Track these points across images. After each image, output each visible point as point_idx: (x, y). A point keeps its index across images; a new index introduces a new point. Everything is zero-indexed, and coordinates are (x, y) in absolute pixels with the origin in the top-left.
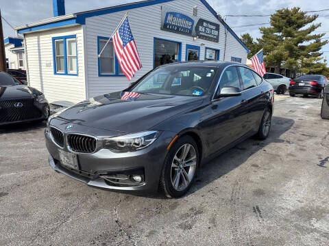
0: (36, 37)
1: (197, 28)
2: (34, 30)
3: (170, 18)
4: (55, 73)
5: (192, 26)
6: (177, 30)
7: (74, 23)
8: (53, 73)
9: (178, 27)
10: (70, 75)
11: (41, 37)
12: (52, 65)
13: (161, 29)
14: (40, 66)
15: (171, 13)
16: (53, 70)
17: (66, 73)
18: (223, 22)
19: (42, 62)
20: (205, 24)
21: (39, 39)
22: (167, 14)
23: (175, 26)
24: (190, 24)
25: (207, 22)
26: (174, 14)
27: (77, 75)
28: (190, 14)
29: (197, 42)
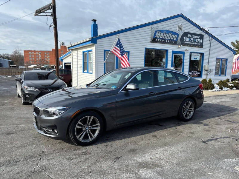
0: (76, 51)
1: (182, 39)
2: (75, 48)
3: (158, 34)
4: (83, 72)
5: (177, 38)
6: (165, 42)
7: (90, 44)
8: (82, 72)
9: (165, 40)
10: (90, 73)
11: (78, 51)
12: (82, 67)
13: (151, 42)
14: (77, 68)
15: (159, 31)
16: (82, 70)
17: (88, 72)
18: (207, 32)
19: (78, 65)
20: (189, 36)
21: (77, 52)
22: (156, 32)
23: (162, 39)
24: (176, 36)
25: (191, 34)
26: (162, 31)
27: (92, 73)
28: (176, 30)
29: (182, 49)
